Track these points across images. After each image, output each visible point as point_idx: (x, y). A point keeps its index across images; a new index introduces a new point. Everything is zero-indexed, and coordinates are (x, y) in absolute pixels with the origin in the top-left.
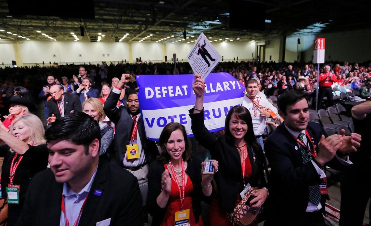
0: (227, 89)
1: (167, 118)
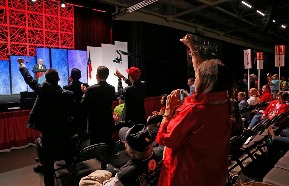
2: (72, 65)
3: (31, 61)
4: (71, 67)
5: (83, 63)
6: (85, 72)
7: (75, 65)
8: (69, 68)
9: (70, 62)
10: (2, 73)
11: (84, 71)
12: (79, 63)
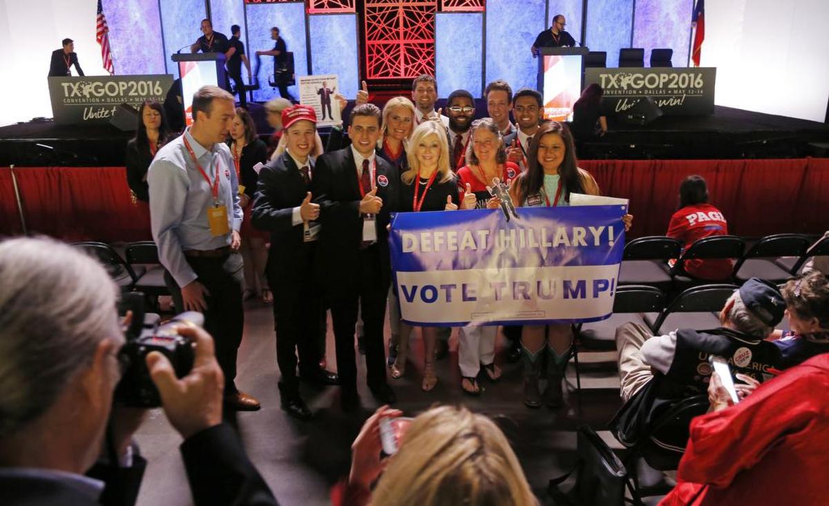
0: (579, 243)
1: (438, 288)
2: (645, 21)
3: (533, 11)
4: (642, 28)
5: (679, 13)
6: (682, 43)
7: (653, 22)
8: (635, 31)
9: (641, 11)
10: (466, 45)
11: (679, 39)
12: (667, 15)
